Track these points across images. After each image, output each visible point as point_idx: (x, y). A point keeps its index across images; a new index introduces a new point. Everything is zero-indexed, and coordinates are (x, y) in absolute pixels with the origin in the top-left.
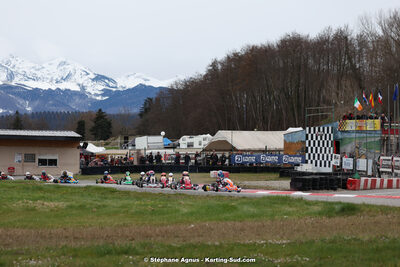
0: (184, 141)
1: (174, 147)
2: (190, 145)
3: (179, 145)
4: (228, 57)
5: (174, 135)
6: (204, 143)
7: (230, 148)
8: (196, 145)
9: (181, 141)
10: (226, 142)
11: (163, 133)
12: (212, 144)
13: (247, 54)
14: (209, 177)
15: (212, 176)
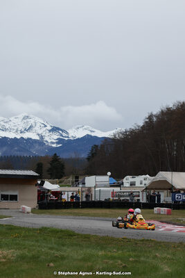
0: (127, 180)
1: (119, 185)
2: (133, 184)
3: (123, 184)
4: (162, 111)
5: (118, 176)
6: (144, 182)
7: (170, 187)
8: (138, 184)
9: (124, 180)
10: (166, 182)
11: (109, 173)
12: (153, 183)
13: (178, 109)
14: (153, 213)
15: (155, 212)
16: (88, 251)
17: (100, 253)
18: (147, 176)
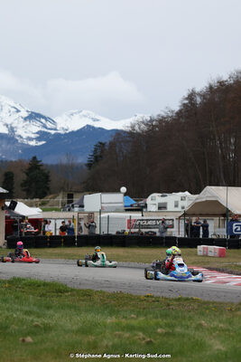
0: (154, 200)
1: (140, 209)
2: (162, 207)
3: (146, 206)
4: (211, 87)
5: (139, 193)
6: (181, 204)
7: (224, 211)
8: (171, 207)
9: (149, 201)
10: (217, 203)
11: (123, 189)
12: (196, 205)
14: (196, 255)
15: (199, 253)
16: (90, 317)
17: (109, 321)
18: (187, 193)
